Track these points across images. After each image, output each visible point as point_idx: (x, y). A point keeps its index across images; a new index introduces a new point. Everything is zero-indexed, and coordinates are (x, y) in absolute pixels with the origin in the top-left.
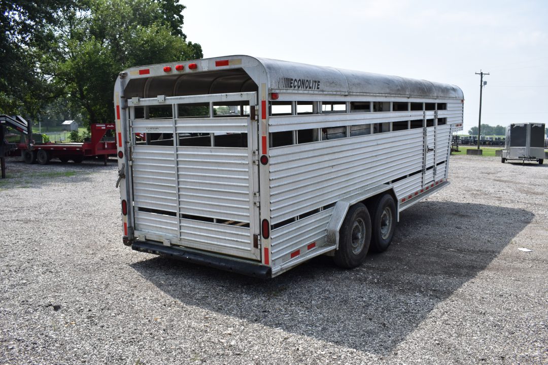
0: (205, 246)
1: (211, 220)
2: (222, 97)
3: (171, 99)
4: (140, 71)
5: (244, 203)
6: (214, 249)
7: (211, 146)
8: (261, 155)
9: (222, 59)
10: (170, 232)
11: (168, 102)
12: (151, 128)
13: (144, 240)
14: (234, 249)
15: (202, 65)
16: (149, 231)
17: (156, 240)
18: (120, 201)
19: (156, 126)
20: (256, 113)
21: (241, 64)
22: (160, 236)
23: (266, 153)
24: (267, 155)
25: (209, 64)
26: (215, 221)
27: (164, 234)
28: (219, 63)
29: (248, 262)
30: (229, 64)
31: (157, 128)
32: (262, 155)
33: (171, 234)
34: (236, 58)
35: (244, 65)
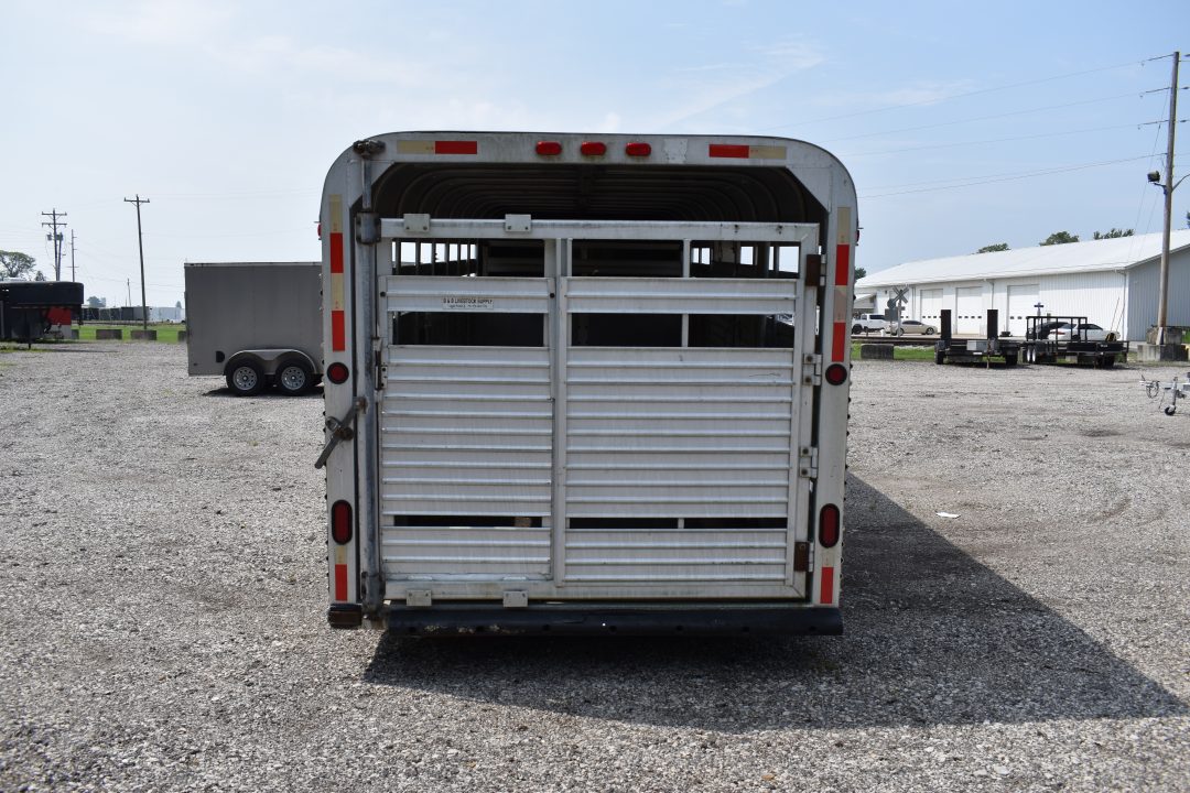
0: (648, 589)
1: (670, 523)
2: (724, 231)
3: (553, 225)
4: (437, 143)
5: (771, 473)
6: (673, 593)
7: (680, 345)
8: (829, 362)
9: (729, 142)
10: (518, 569)
11: (538, 234)
12: (463, 299)
13: (428, 603)
14: (737, 583)
15: (666, 149)
16: (436, 576)
17: (470, 596)
18: (324, 507)
19: (484, 293)
20: (822, 271)
21: (785, 158)
22: (488, 584)
23: (842, 359)
24: (845, 364)
25: (688, 147)
26: (681, 524)
27: (499, 577)
28: (716, 150)
29: (772, 606)
30: (750, 154)
31: (485, 300)
32: (831, 363)
33: (522, 574)
34: (767, 143)
35: (789, 162)
